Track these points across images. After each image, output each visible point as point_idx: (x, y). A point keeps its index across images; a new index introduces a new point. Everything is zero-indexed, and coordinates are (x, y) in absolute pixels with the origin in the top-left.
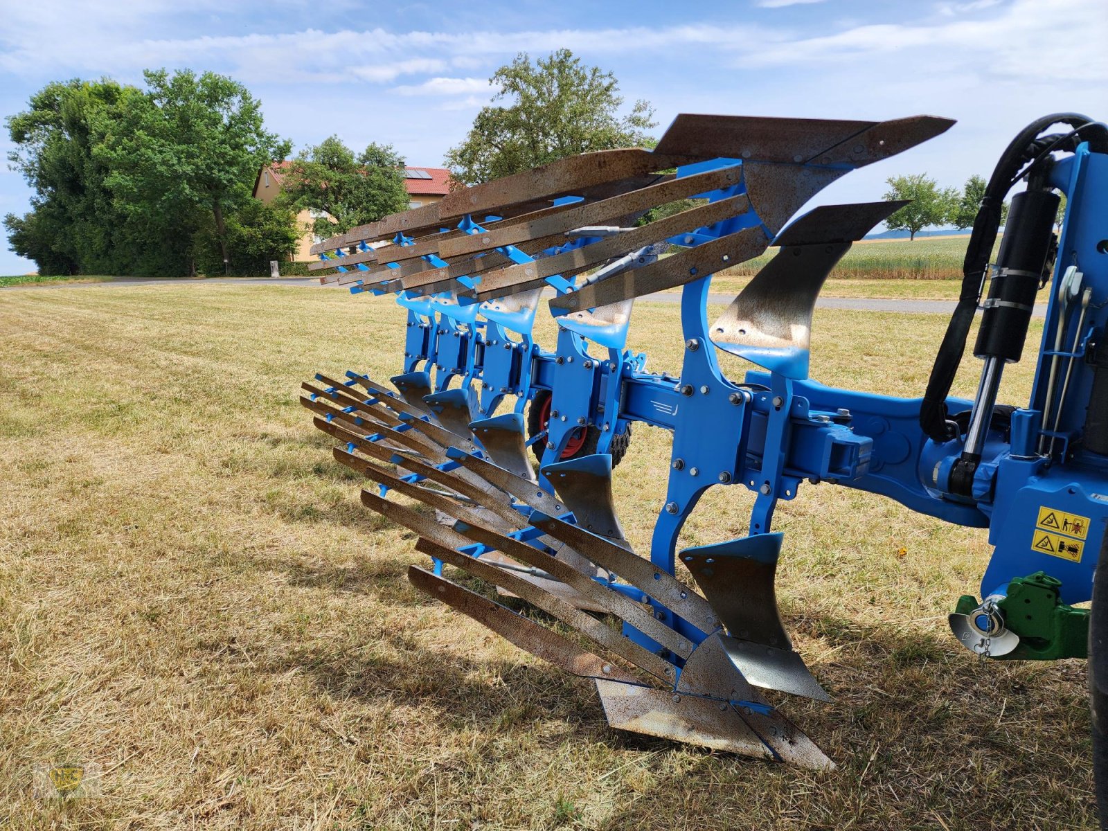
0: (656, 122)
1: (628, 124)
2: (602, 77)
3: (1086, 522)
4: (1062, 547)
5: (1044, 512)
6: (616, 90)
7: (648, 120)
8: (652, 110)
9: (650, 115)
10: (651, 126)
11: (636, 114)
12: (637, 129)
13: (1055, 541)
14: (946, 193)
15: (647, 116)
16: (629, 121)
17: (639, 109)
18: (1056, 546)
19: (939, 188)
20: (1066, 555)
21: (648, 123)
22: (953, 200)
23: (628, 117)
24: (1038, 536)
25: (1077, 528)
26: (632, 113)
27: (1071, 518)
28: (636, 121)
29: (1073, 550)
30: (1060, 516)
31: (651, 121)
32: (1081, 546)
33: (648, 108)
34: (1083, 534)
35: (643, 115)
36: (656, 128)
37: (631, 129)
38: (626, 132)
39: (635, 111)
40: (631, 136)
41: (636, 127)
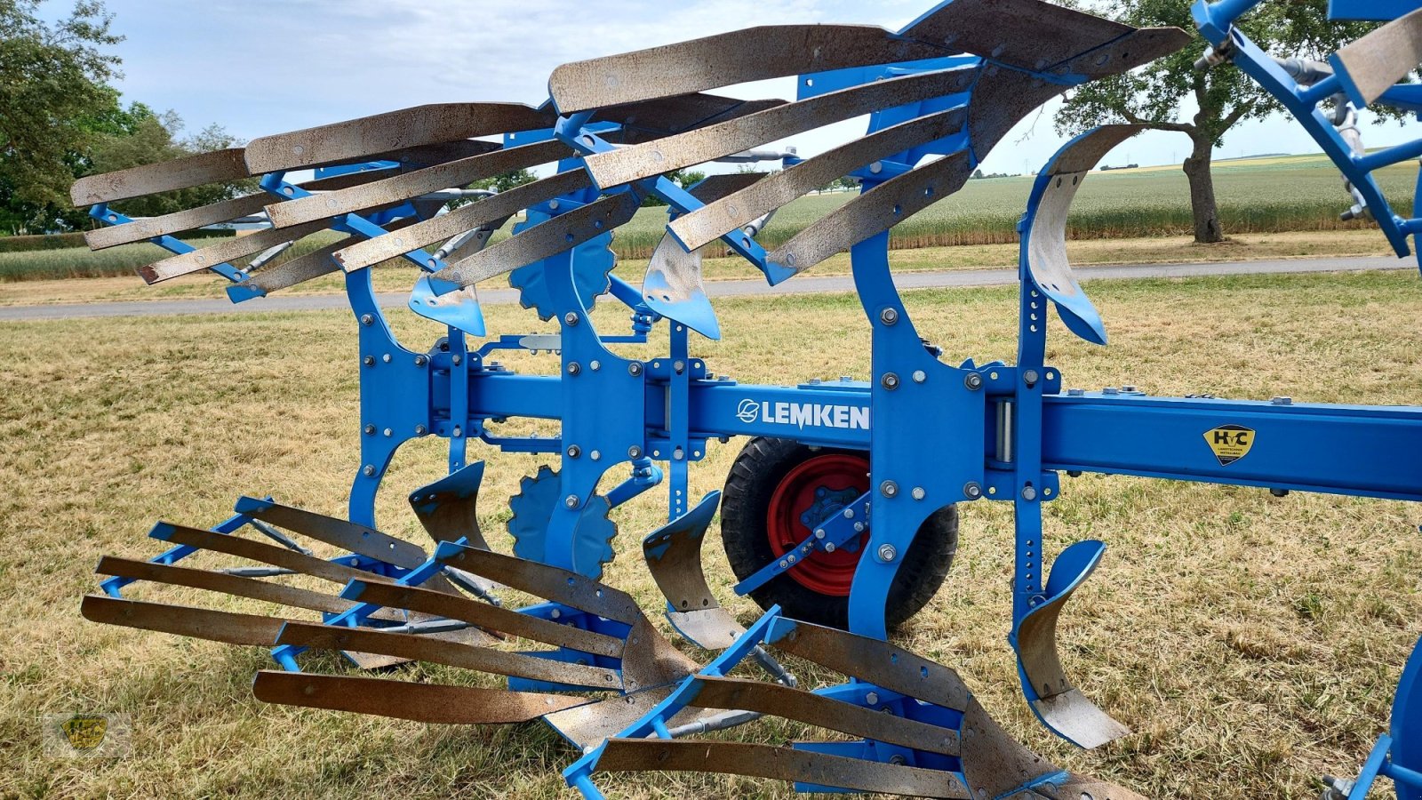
0: (119, 35)
1: (66, 35)
7: (104, 31)
8: (109, 15)
9: (106, 23)
10: (110, 40)
12: (87, 44)
15: (101, 24)
16: (69, 30)
17: (86, 12)
21: (105, 35)
23: (67, 21)
26: (72, 16)
28: (82, 31)
31: (111, 32)
33: (100, 12)
35: (94, 22)
36: (120, 44)
37: (74, 42)
38: (66, 46)
39: (77, 14)
40: (77, 53)
41: (82, 39)
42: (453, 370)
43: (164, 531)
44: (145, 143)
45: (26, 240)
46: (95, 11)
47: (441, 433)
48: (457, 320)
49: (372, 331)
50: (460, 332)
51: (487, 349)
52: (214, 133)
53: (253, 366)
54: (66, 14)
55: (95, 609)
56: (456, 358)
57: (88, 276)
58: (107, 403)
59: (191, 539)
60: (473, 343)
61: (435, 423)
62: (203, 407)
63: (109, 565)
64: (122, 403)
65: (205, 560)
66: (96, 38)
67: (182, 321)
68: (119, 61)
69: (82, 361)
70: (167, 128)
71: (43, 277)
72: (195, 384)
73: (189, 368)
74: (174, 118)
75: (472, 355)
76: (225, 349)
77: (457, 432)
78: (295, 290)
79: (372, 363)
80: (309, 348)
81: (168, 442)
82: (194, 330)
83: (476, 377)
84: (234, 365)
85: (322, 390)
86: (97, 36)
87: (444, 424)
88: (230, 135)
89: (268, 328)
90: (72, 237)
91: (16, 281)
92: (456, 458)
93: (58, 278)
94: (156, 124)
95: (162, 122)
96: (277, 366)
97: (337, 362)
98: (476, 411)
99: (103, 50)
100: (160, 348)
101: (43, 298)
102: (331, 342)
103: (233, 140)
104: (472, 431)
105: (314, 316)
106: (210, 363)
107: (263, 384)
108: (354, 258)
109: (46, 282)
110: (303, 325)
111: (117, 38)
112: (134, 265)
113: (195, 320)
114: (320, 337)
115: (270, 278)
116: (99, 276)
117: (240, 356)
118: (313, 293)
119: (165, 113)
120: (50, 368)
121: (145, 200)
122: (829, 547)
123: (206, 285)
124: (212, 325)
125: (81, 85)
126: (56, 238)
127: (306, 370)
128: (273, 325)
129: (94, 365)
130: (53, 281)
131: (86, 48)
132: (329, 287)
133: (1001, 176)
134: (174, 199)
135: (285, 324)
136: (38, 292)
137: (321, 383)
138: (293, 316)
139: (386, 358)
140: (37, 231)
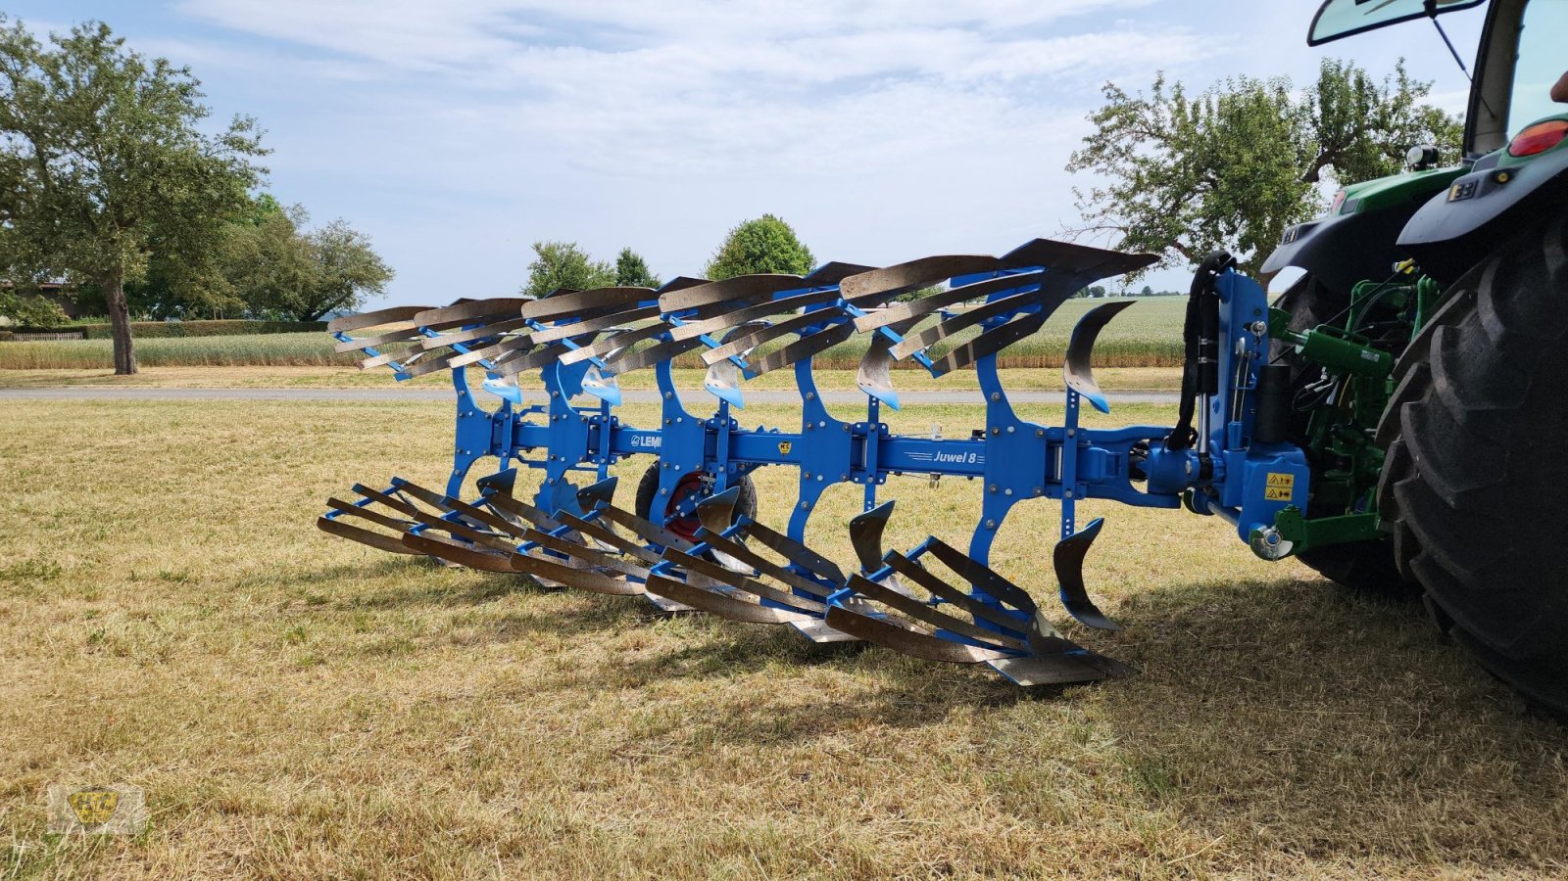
0: (268, 148)
1: (222, 147)
2: (171, 72)
3: (1292, 477)
4: (1281, 494)
5: (1270, 476)
6: (199, 95)
7: (256, 144)
8: (261, 130)
9: (259, 137)
10: (261, 152)
11: (235, 133)
12: (240, 156)
13: (1277, 491)
14: (599, 268)
15: (254, 138)
16: (225, 143)
17: (240, 127)
18: (1278, 494)
19: (592, 261)
20: (1284, 498)
21: (256, 148)
22: (609, 277)
23: (224, 135)
24: (1268, 490)
25: (1288, 481)
26: (229, 131)
27: (1284, 476)
28: (238, 144)
29: (1287, 494)
30: (1279, 476)
31: (262, 146)
32: (1290, 491)
33: (254, 127)
34: (1291, 484)
35: (248, 136)
36: (269, 157)
37: (229, 154)
38: (221, 157)
39: (233, 129)
40: (231, 164)
41: (236, 151)
42: (505, 422)
43: (359, 489)
44: (272, 236)
45: (149, 326)
46: (249, 127)
47: (497, 455)
48: (508, 395)
49: (464, 401)
50: (509, 402)
51: (524, 413)
52: (339, 227)
53: (381, 439)
54: (224, 130)
55: (324, 524)
56: (506, 416)
57: (219, 364)
58: (277, 457)
59: (372, 495)
60: (516, 409)
61: (494, 450)
62: (347, 462)
63: (332, 502)
64: (288, 457)
65: (376, 507)
66: (248, 150)
67: (318, 405)
68: (267, 172)
69: (249, 430)
70: (293, 220)
71: (177, 364)
72: (338, 448)
73: (331, 437)
74: (300, 212)
75: (515, 415)
76: (357, 427)
77: (505, 454)
78: (411, 384)
79: (463, 416)
80: (423, 428)
81: (325, 480)
82: (330, 412)
83: (517, 427)
84: (364, 437)
85: (432, 455)
86: (249, 149)
87: (498, 450)
88: (354, 230)
89: (390, 413)
90: (193, 326)
91: (151, 366)
92: (504, 466)
93: (190, 365)
94: (282, 217)
95: (288, 215)
96: (396, 438)
97: (444, 438)
98: (515, 444)
99: (255, 161)
100: (307, 424)
101: (183, 382)
102: (441, 425)
103: (357, 235)
104: (512, 455)
105: (429, 405)
106: (347, 435)
107: (388, 449)
108: (455, 362)
109: (179, 368)
110: (418, 412)
111: (267, 151)
112: (262, 355)
113: (329, 405)
114: (433, 421)
115: (415, 370)
116: (229, 365)
117: (369, 431)
118: (428, 388)
119: (292, 206)
120: (227, 434)
121: (268, 291)
122: (683, 514)
123: (330, 377)
124: (344, 409)
125: (235, 195)
126: (178, 326)
127: (420, 442)
128: (394, 411)
129: (259, 433)
130: (186, 368)
131: (239, 160)
132: (441, 383)
133: (1172, 294)
134: (294, 291)
135: (403, 410)
136: (175, 377)
137: (432, 451)
138: (410, 404)
139: (471, 414)
140: (160, 318)
